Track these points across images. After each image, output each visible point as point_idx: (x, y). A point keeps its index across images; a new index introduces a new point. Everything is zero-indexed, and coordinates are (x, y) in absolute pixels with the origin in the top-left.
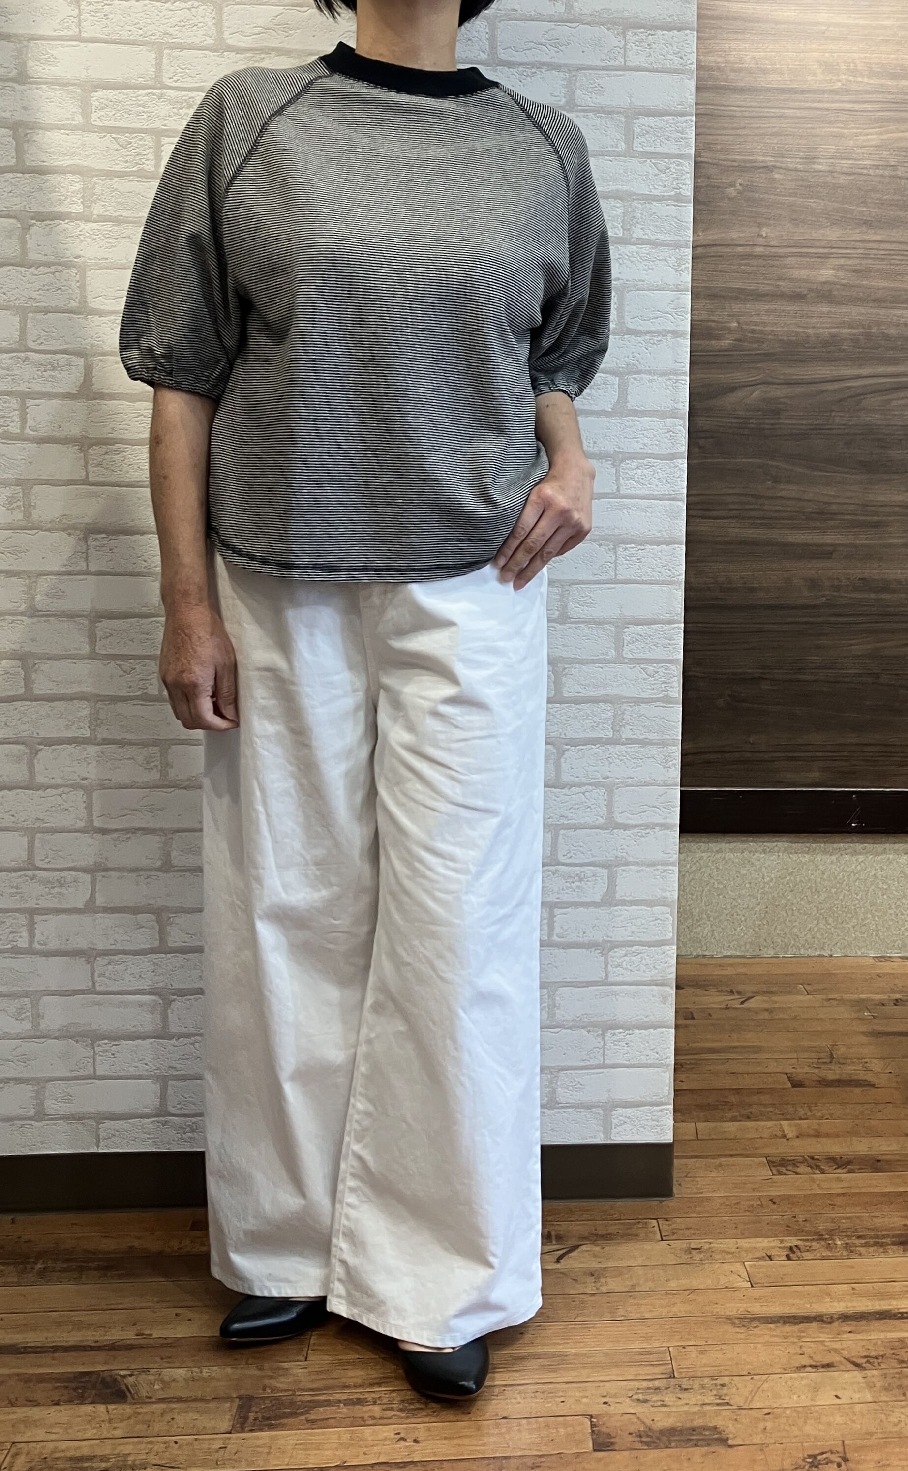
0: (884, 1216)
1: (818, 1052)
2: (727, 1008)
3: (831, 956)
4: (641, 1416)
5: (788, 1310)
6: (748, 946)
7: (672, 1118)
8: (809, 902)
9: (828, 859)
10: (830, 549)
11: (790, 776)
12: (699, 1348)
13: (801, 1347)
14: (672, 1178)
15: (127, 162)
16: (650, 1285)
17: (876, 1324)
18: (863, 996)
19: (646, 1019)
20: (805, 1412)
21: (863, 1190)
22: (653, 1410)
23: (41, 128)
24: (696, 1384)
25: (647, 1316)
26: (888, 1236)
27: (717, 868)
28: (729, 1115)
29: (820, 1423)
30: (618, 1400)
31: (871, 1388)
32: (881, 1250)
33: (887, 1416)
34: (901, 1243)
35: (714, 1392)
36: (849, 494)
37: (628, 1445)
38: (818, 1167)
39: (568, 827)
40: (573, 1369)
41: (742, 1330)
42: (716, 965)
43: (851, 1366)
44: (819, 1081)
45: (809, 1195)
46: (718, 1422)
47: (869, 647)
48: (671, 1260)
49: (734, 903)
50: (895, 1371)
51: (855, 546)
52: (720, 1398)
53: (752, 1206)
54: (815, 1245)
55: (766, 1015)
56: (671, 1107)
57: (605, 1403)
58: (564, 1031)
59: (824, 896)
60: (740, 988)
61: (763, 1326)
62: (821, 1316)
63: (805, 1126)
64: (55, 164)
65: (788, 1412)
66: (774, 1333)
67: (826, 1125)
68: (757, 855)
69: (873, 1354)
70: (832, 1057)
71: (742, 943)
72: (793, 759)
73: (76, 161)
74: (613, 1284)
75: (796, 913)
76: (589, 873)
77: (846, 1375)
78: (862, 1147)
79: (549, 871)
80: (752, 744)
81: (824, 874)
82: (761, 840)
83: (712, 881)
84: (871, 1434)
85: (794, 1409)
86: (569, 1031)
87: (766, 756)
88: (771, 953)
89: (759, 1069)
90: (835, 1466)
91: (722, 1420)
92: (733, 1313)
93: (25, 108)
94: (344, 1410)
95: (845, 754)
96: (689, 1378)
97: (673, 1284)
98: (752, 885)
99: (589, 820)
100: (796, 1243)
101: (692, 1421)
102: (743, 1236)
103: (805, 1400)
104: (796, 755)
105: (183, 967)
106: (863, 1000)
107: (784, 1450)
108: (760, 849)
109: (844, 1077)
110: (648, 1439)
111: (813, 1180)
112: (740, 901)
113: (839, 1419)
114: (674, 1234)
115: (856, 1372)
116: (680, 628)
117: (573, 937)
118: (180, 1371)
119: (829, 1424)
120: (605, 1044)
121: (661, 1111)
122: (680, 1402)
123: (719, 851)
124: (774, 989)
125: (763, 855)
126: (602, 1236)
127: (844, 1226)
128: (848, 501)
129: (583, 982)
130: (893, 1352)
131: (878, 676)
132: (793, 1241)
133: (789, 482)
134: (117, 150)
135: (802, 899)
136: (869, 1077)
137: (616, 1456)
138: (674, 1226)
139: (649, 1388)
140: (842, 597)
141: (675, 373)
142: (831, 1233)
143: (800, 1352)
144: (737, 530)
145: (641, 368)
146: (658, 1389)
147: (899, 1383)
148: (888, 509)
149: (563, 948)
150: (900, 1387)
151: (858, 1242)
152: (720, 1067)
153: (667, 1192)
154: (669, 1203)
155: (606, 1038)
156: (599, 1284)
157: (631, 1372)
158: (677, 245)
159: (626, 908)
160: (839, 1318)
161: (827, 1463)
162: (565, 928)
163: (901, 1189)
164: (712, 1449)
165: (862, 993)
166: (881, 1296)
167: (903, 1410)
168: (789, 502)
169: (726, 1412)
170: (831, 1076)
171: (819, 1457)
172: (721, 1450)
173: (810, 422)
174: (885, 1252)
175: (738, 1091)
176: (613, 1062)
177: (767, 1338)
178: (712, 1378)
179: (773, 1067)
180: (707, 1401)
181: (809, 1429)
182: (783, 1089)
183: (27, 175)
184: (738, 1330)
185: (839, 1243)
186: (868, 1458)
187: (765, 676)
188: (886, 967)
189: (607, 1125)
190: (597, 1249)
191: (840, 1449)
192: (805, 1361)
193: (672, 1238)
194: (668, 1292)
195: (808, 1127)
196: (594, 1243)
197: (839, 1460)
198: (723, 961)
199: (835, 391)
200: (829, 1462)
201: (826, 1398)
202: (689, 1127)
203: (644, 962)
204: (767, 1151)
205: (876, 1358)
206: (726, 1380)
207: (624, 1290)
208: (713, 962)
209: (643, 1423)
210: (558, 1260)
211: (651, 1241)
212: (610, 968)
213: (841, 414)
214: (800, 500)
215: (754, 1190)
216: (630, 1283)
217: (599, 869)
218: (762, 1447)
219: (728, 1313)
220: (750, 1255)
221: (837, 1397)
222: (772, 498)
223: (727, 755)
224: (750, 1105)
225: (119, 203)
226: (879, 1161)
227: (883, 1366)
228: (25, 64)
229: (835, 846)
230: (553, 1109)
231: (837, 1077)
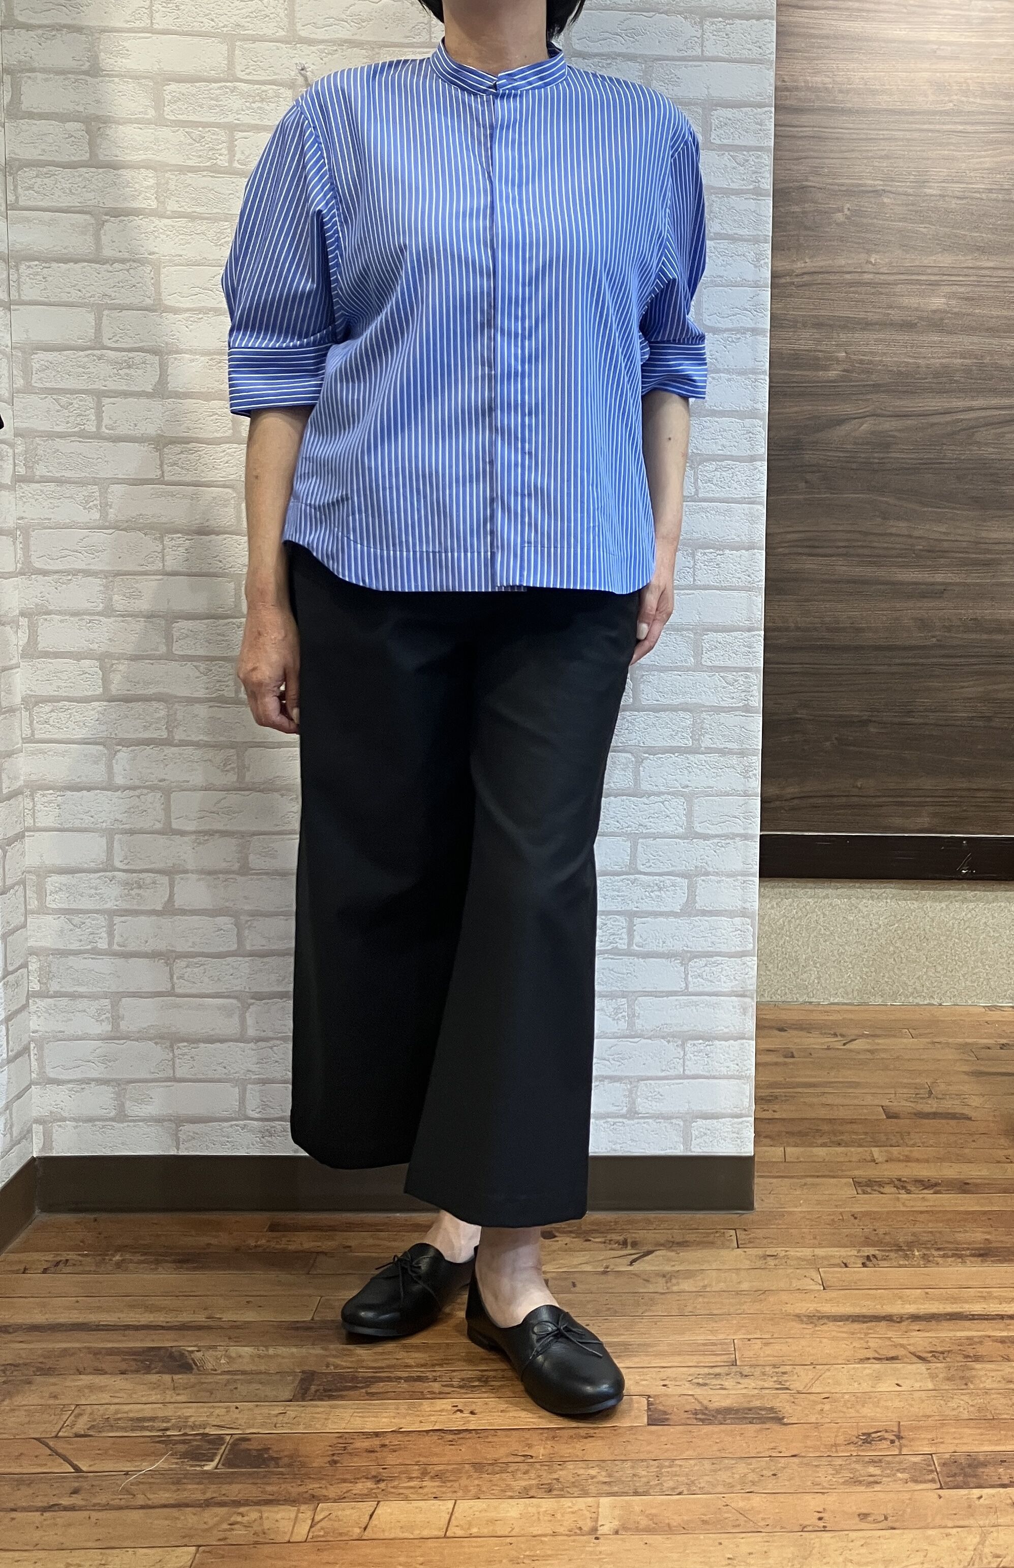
0: (966, 1232)
1: (916, 1088)
2: (828, 1049)
3: (940, 1005)
4: (699, 1397)
5: (857, 1311)
6: (856, 993)
7: (752, 1130)
8: (918, 950)
9: (938, 906)
10: (943, 587)
11: (898, 821)
12: (764, 1341)
13: (867, 1342)
14: (752, 1192)
15: (200, 156)
16: (722, 1286)
17: (945, 1324)
18: (968, 1040)
19: (726, 1030)
20: (863, 1398)
21: (948, 1209)
22: (711, 1392)
23: (115, 122)
24: (758, 1371)
25: (715, 1312)
26: (968, 1249)
27: (824, 914)
28: (820, 1141)
29: (878, 1406)
30: (677, 1383)
31: (933, 1378)
32: (960, 1260)
33: (946, 1402)
34: (980, 1255)
35: (775, 1379)
36: (960, 531)
37: (683, 1421)
38: (904, 1188)
39: (647, 836)
40: (635, 1356)
41: (810, 1326)
42: (821, 1012)
43: (915, 1359)
44: (915, 1114)
45: (893, 1212)
46: (776, 1404)
47: (980, 689)
48: (747, 1264)
49: (841, 950)
50: (960, 1364)
51: (965, 584)
52: (780, 1383)
53: (833, 1220)
54: (892, 1255)
55: (869, 1056)
56: (752, 1119)
57: (664, 1385)
58: (643, 1041)
59: (933, 943)
60: (844, 1031)
61: (831, 1324)
62: (890, 1316)
63: (896, 1153)
64: (129, 158)
65: (847, 1397)
66: (841, 1330)
67: (916, 1153)
68: (864, 901)
69: (940, 1349)
70: (930, 1093)
71: (849, 990)
72: (902, 804)
73: (149, 155)
74: (686, 1285)
75: (904, 960)
76: (668, 883)
77: (910, 1367)
78: (950, 1171)
79: (628, 880)
80: (860, 788)
81: (933, 921)
82: (869, 886)
83: (819, 927)
84: (929, 1416)
85: (854, 1394)
86: (650, 1041)
87: (874, 801)
88: (879, 1001)
89: (856, 1102)
90: (889, 1443)
91: (781, 1402)
92: (803, 1311)
93: (98, 102)
94: (404, 1385)
95: (955, 799)
96: (751, 1366)
97: (745, 1286)
98: (860, 932)
99: (669, 828)
100: (873, 1253)
101: (749, 1401)
102: (820, 1246)
103: (866, 1387)
104: (905, 800)
105: (261, 971)
106: (967, 1044)
107: (840, 1427)
108: (868, 895)
109: (940, 1111)
110: (703, 1417)
111: (898, 1199)
112: (847, 948)
113: (897, 1404)
114: (750, 1242)
115: (919, 1365)
116: (760, 636)
117: (652, 947)
118: (246, 1349)
119: (887, 1408)
120: (684, 1055)
121: (741, 1123)
122: (740, 1386)
123: (826, 897)
124: (878, 1032)
125: (870, 902)
126: (678, 1243)
127: (926, 1239)
128: (959, 538)
129: (662, 992)
130: (960, 1348)
131: (989, 719)
132: (870, 1251)
133: (899, 518)
134: (190, 144)
135: (910, 947)
136: (966, 1111)
137: (671, 1429)
138: (753, 1235)
139: (709, 1374)
140: (952, 637)
141: (754, 371)
142: (911, 1245)
143: (865, 1345)
144: (844, 568)
145: (720, 366)
146: (719, 1374)
147: (961, 1374)
148: (1001, 547)
149: (643, 958)
150: (962, 1378)
151: (936, 1253)
152: (815, 1100)
153: (748, 1205)
154: (748, 1216)
155: (687, 1049)
156: (669, 1285)
157: (693, 1360)
158: (756, 240)
159: (706, 918)
160: (908, 1319)
161: (880, 1440)
162: (644, 937)
163: (987, 1209)
164: (767, 1426)
165: (968, 1037)
166: (955, 1300)
167: (962, 1397)
168: (900, 539)
169: (784, 1396)
170: (927, 1109)
171: (873, 1435)
172: (776, 1427)
173: (921, 456)
174: (964, 1262)
175: (831, 1121)
176: (693, 1073)
177: (834, 1334)
178: (774, 1366)
179: (869, 1100)
180: (766, 1386)
181: (867, 1411)
182: (877, 1120)
183: (101, 170)
184: (805, 1326)
185: (917, 1253)
186: (923, 1436)
187: (873, 719)
188: (996, 1016)
189: (687, 1140)
190: (673, 1254)
191: (896, 1429)
192: (870, 1354)
193: (748, 1246)
194: (738, 1293)
195: (899, 1154)
196: (669, 1248)
197: (893, 1438)
198: (828, 1008)
199: (947, 423)
200: (882, 1439)
201: (886, 1386)
202: (775, 1152)
203: (724, 972)
204: (856, 1173)
205: (942, 1353)
206: (788, 1368)
207: (695, 1289)
208: (820, 1008)
209: (700, 1403)
210: (631, 1264)
211: (729, 1248)
212: (690, 979)
213: (953, 447)
214: (910, 536)
215: (836, 1206)
216: (702, 1284)
217: (679, 879)
218: (817, 1425)
219: (797, 1311)
220: (826, 1263)
221: (898, 1385)
222: (881, 535)
223: (835, 800)
224: (842, 1133)
225: (193, 199)
226: (968, 1184)
227: (948, 1359)
228: (97, 57)
229: (946, 893)
230: (633, 1119)
231: (934, 1110)
